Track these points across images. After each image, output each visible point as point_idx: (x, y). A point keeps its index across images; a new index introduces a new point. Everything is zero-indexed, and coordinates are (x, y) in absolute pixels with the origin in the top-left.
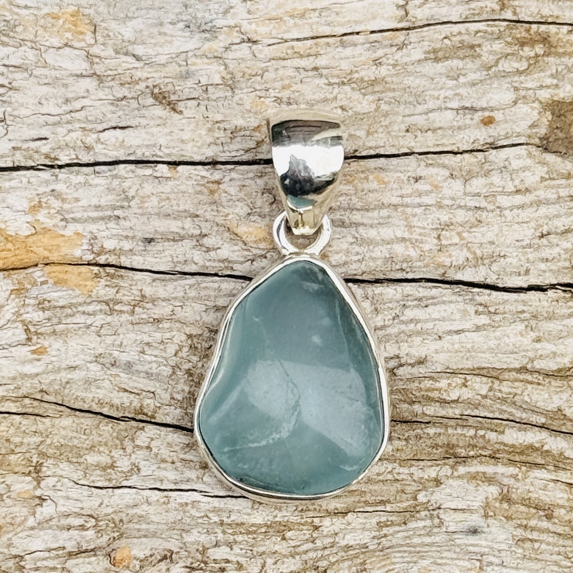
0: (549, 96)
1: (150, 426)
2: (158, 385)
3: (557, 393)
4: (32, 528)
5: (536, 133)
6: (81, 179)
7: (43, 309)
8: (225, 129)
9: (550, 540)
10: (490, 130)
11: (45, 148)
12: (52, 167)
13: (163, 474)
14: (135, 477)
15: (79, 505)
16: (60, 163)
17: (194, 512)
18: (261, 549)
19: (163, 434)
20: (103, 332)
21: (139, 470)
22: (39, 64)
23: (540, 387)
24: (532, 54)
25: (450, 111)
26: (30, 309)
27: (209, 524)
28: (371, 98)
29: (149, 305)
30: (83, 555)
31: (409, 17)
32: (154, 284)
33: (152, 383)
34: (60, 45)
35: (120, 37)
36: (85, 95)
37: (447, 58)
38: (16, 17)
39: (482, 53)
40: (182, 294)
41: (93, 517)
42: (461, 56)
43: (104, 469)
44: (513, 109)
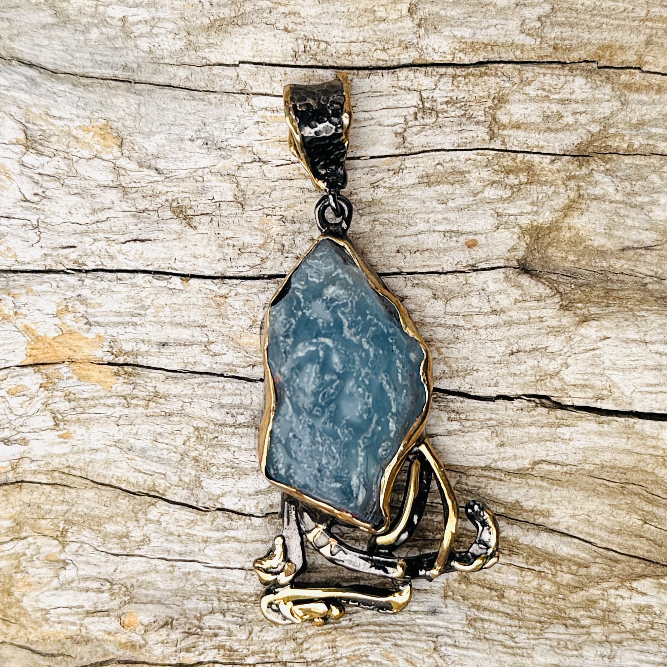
0: (529, 222)
1: (161, 502)
2: (168, 468)
3: (516, 488)
4: (56, 589)
5: (515, 256)
6: (105, 284)
7: (70, 401)
8: (234, 246)
9: (500, 620)
10: (473, 253)
11: (73, 255)
12: (80, 271)
13: (169, 546)
14: (146, 547)
15: (97, 570)
16: (86, 268)
17: (194, 580)
18: (250, 617)
19: (171, 510)
20: (121, 422)
21: (149, 540)
22: (71, 174)
23: (502, 483)
24: (516, 182)
25: (437, 234)
26: (57, 399)
27: (208, 591)
28: (367, 219)
29: (162, 401)
30: (99, 614)
31: (406, 144)
32: (167, 381)
33: (163, 467)
34: (89, 156)
35: (144, 151)
36: (111, 206)
37: (439, 183)
38: (51, 127)
39: (471, 179)
40: (191, 391)
41: (109, 581)
42: (452, 181)
43: (120, 537)
44: (495, 234)
